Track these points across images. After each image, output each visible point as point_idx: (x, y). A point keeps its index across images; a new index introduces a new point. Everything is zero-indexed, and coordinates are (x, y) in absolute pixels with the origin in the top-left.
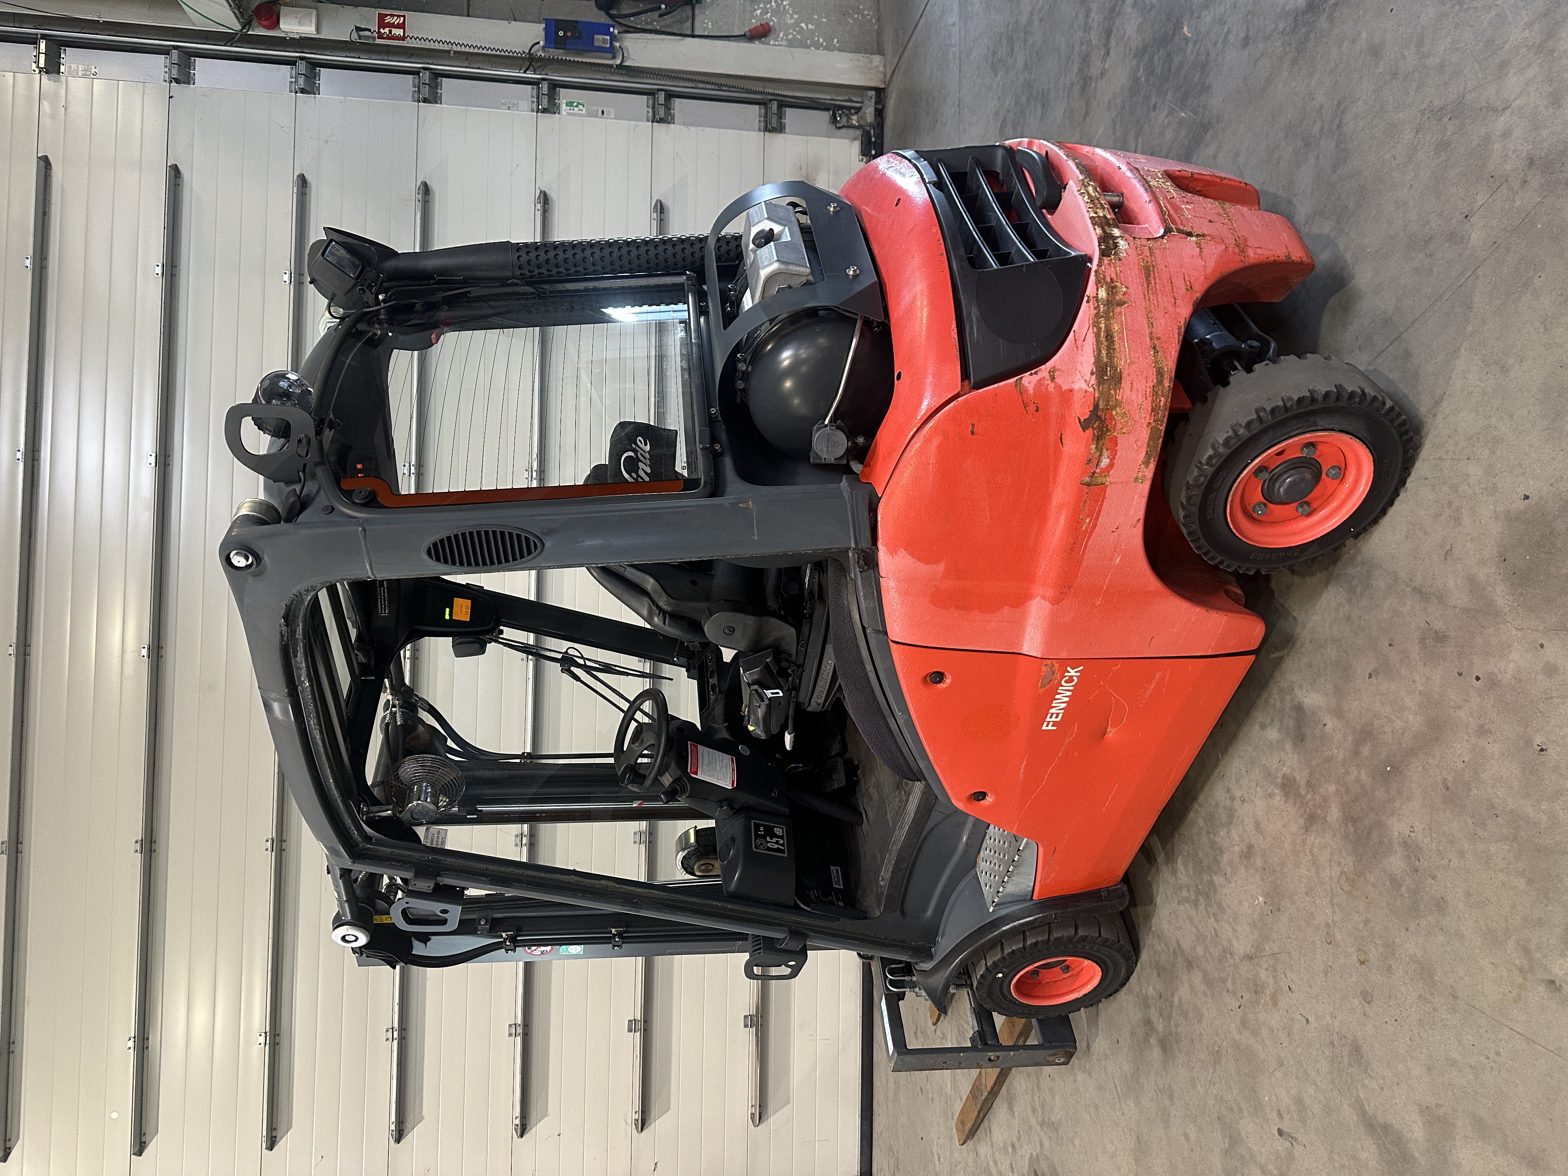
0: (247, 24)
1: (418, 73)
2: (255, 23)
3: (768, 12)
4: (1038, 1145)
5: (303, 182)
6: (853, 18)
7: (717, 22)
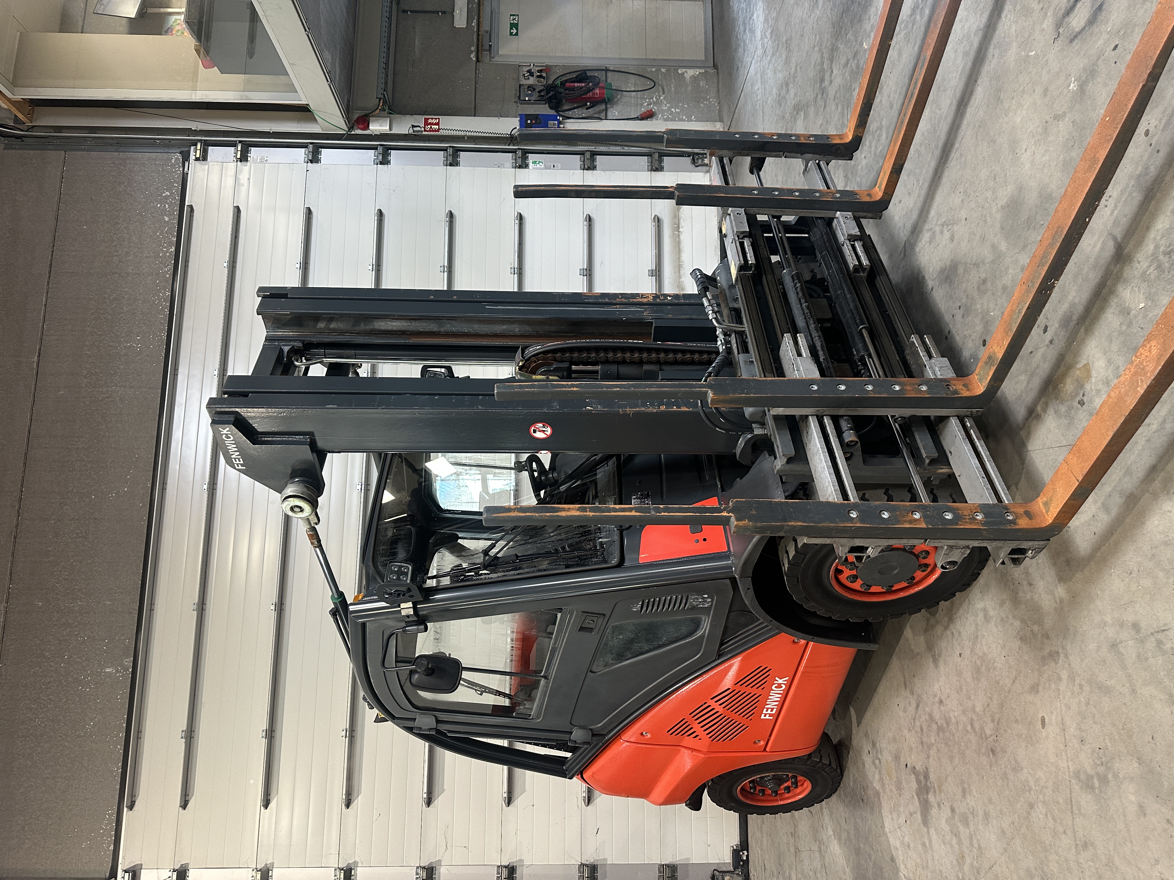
0: (351, 128)
1: (446, 150)
2: (355, 127)
3: (651, 104)
5: (380, 214)
6: (703, 103)
7: (621, 111)
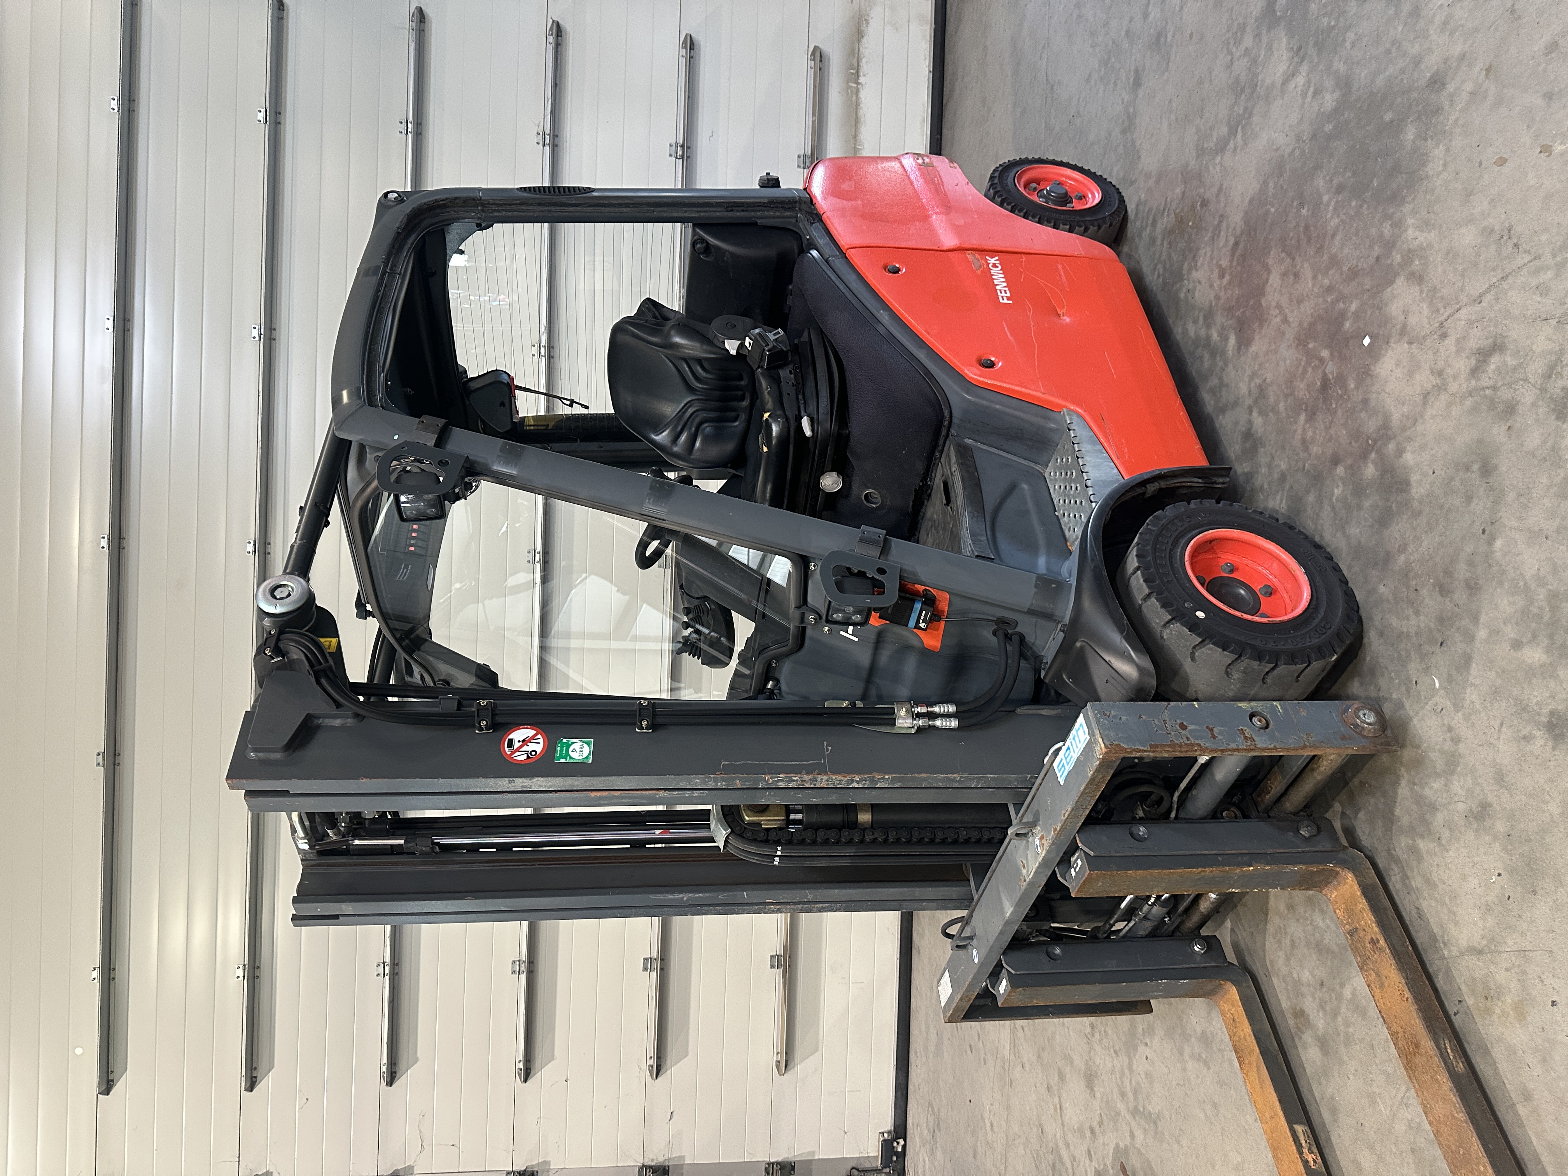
4: (1128, 1134)
5: (279, 4)
